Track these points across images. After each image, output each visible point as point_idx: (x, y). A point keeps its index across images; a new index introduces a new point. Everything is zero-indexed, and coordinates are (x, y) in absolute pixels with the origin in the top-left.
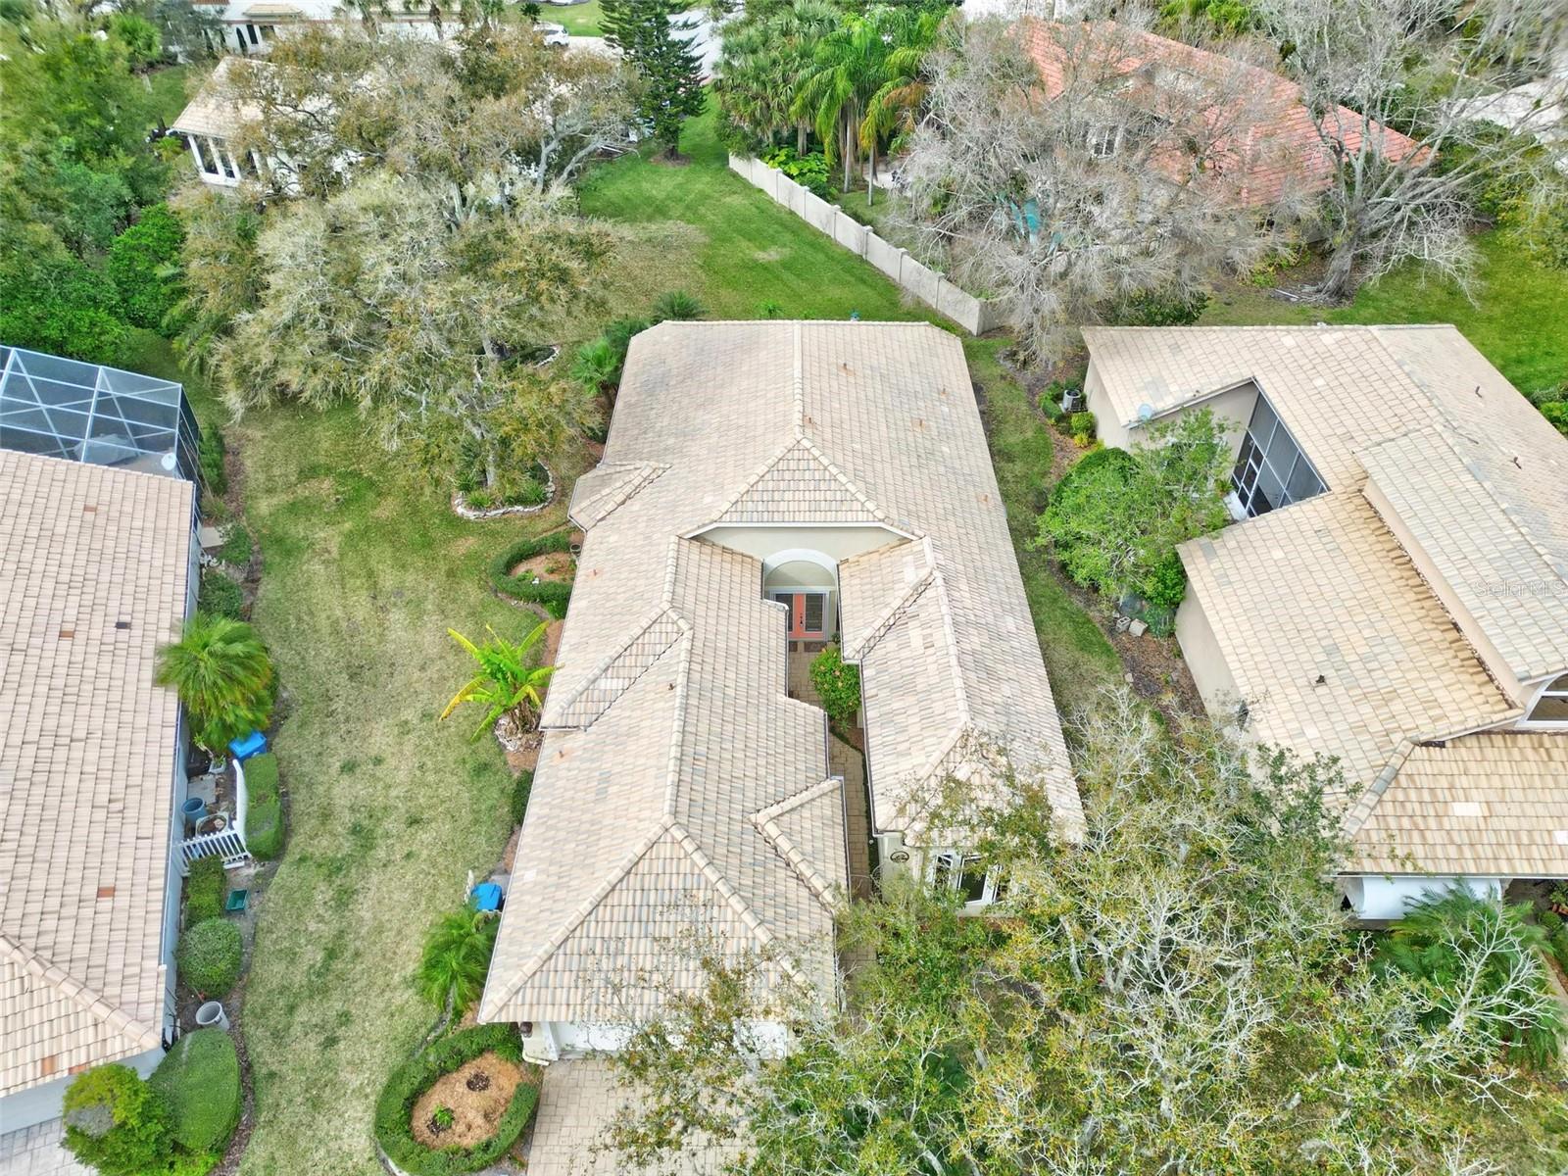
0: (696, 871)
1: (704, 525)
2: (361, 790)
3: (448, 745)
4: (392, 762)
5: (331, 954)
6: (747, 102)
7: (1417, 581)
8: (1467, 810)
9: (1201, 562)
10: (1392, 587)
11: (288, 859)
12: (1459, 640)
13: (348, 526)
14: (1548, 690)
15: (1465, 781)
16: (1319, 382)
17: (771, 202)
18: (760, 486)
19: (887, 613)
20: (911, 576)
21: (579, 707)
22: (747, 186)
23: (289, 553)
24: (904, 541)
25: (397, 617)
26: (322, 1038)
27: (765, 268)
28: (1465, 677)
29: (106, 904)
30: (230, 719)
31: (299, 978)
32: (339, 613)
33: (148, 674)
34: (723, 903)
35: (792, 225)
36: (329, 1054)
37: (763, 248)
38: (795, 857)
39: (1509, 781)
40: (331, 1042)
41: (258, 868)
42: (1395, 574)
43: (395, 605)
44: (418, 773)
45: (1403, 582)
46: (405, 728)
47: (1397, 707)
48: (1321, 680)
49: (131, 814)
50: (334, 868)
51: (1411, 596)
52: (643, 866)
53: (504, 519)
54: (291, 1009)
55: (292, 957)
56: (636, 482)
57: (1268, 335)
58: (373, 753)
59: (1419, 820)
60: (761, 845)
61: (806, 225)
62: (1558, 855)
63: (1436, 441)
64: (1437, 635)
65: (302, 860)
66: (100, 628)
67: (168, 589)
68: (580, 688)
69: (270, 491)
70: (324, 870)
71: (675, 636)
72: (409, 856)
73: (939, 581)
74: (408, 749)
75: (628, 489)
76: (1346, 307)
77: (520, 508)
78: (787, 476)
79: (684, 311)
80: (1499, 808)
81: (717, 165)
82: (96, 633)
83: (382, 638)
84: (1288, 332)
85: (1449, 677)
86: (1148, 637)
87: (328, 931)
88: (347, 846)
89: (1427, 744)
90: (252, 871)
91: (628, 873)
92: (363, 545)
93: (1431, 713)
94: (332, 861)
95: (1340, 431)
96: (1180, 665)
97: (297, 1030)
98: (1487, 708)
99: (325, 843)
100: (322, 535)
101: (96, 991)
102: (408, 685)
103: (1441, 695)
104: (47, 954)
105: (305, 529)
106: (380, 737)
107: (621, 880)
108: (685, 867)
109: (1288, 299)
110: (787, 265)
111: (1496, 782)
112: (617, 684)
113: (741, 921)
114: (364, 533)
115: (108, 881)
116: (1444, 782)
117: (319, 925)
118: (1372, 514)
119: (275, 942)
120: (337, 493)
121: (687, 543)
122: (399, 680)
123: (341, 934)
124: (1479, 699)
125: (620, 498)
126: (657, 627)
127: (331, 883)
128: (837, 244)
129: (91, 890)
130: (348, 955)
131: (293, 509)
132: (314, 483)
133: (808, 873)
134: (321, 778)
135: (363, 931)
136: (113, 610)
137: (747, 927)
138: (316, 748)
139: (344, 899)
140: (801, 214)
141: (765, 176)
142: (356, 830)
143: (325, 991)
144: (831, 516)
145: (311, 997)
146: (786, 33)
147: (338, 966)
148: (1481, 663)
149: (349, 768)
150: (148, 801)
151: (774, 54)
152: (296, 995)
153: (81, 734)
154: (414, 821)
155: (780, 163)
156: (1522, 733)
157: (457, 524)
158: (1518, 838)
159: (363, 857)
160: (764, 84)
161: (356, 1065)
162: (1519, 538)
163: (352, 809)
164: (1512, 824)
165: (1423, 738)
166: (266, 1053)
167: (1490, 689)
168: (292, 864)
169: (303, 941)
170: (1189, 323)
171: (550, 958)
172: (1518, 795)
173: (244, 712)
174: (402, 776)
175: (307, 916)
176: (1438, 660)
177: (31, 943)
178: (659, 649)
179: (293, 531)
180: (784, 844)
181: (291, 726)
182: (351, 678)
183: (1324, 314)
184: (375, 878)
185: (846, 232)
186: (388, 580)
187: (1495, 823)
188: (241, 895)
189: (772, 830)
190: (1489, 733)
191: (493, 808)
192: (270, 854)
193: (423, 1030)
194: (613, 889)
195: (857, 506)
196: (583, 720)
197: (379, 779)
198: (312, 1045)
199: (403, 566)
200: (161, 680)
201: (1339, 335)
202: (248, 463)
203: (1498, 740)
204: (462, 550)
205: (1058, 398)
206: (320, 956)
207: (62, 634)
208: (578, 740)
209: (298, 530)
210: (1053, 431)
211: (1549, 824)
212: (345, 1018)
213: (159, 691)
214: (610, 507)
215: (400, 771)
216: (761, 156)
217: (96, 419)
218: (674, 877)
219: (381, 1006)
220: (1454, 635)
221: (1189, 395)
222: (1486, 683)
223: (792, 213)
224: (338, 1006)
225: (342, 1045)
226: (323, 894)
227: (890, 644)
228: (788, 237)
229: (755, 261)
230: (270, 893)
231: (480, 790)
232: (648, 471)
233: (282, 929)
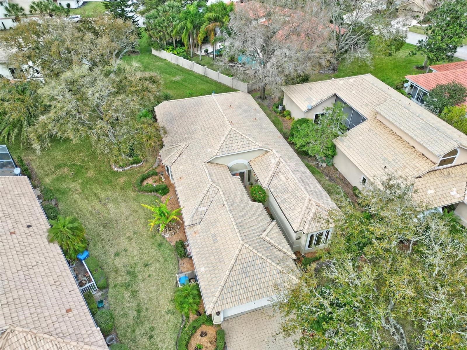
0: (255, 254)
1: (212, 158)
2: (124, 260)
3: (146, 240)
4: (130, 250)
5: (139, 311)
6: (157, 33)
7: (399, 138)
8: (431, 192)
9: (341, 144)
10: (393, 141)
11: (110, 287)
12: (416, 150)
13: (80, 181)
14: (441, 158)
15: (428, 185)
17: (170, 63)
18: (225, 143)
19: (271, 172)
20: (273, 161)
21: (195, 218)
22: (160, 59)
23: (63, 193)
24: (267, 152)
25: (110, 205)
26: (148, 337)
27: (177, 82)
28: (421, 159)
29: (70, 314)
30: (77, 248)
31: (132, 322)
32: (90, 208)
33: (45, 240)
34: (265, 261)
36: (152, 341)
37: (174, 77)
38: (277, 245)
39: (438, 183)
40: (151, 337)
41: (101, 293)
42: (393, 137)
43: (108, 202)
44: (140, 251)
45: (396, 139)
46: (130, 239)
47: (407, 170)
48: (385, 167)
49: (63, 284)
50: (127, 286)
51: (399, 142)
52: (240, 257)
53: (131, 169)
54: (134, 331)
55: (126, 316)
56: (181, 149)
57: (335, 82)
58: (123, 248)
59: (422, 197)
60: (266, 243)
61: (184, 68)
62: (453, 198)
64: (410, 150)
65: (115, 286)
66: (22, 229)
67: (37, 212)
68: (194, 212)
69: (47, 175)
70: (124, 287)
71: (216, 191)
72: (149, 276)
73: (282, 161)
74: (134, 244)
75: (179, 152)
76: (336, 73)
77: (135, 165)
78: (231, 139)
80: (438, 190)
81: (148, 53)
82: (22, 231)
83: (109, 213)
84: (340, 80)
85: (417, 160)
86: (327, 167)
87: (134, 305)
88: (128, 278)
89: (418, 178)
90: (100, 294)
91: (236, 260)
92: (88, 186)
93: (416, 170)
94: (125, 284)
96: (338, 173)
97: (138, 337)
98: (429, 165)
99: (120, 279)
100: (73, 185)
101: (82, 341)
102: (124, 225)
103: (417, 165)
105: (66, 185)
106: (123, 243)
107: (235, 263)
108: (252, 254)
109: (322, 73)
110: (184, 80)
111: (435, 183)
112: (204, 209)
113: (272, 265)
114: (87, 182)
115: (68, 307)
116: (424, 186)
117: (130, 304)
118: (381, 123)
119: (118, 313)
120: (71, 171)
121: (207, 164)
122: (121, 225)
123: (139, 305)
124: (427, 164)
125: (178, 155)
126: (211, 190)
127: (128, 290)
128: (196, 73)
129: (64, 311)
130: (144, 310)
131: (58, 179)
132: (61, 170)
133: (281, 248)
134: (109, 260)
135: (146, 302)
136: (23, 222)
137: (274, 266)
138: (103, 251)
139: (134, 294)
140: (181, 65)
141: (167, 55)
142: (128, 273)
143: (142, 323)
144: (247, 148)
145: (138, 326)
146: (165, 11)
147: (143, 314)
148: (423, 155)
149: (117, 255)
150: (67, 279)
152: (133, 326)
153: (34, 264)
154: (146, 265)
155: (171, 51)
156: (437, 170)
157: (116, 173)
158: (443, 196)
159: (135, 280)
161: (163, 341)
163: (124, 267)
164: (441, 193)
165: (417, 176)
166: (132, 346)
167: (428, 161)
168: (112, 288)
169: (127, 310)
172: (440, 186)
173: (81, 245)
174: (136, 253)
175: (125, 302)
176: (413, 156)
177: (54, 333)
178: (213, 196)
179: (62, 186)
180: (272, 242)
181: (91, 246)
182: (104, 227)
183: (332, 75)
184: (142, 285)
185: (199, 69)
186: (102, 195)
187: (438, 193)
188: (101, 302)
189: (268, 239)
190: (430, 172)
191: (169, 255)
192: (104, 288)
193: (179, 325)
194: (233, 266)
195: (253, 144)
196: (198, 221)
197: (129, 256)
198: (145, 340)
199: (105, 190)
200: (51, 241)
201: (354, 79)
202: (34, 167)
203: (432, 173)
204: (122, 181)
205: (277, 107)
206: (135, 313)
207: (11, 233)
208: (198, 228)
209: (63, 186)
210: (279, 117)
211: (449, 191)
212: (152, 329)
213: (52, 244)
215: (134, 250)
216: (164, 49)
218: (249, 258)
219: (162, 322)
220: (414, 149)
221: (319, 101)
222: (426, 160)
223: (178, 65)
224: (148, 326)
225: (155, 337)
226: (127, 294)
228: (180, 72)
229: (174, 80)
230: (109, 299)
231: (163, 251)
232: (184, 145)
233: (119, 309)
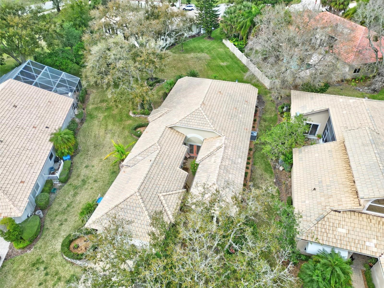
0: (140, 203)
1: (172, 125)
2: (87, 172)
3: (109, 166)
4: (96, 167)
5: (68, 206)
6: (227, 26)
7: (349, 168)
8: (342, 231)
9: (297, 154)
10: (342, 169)
11: (67, 184)
12: (354, 185)
13: (106, 114)
14: (371, 203)
15: (343, 223)
16: (345, 112)
17: (229, 51)
18: (187, 118)
19: (209, 152)
20: (218, 145)
21: (131, 162)
22: (225, 47)
23: (92, 118)
25: (109, 135)
26: (60, 223)
27: (222, 67)
28: (352, 196)
29: (21, 184)
30: (63, 151)
31: (60, 209)
32: (97, 133)
33: (49, 138)
34: (143, 212)
35: (233, 57)
36: (60, 227)
37: (223, 62)
38: (165, 205)
39: (356, 226)
40: (62, 224)
41: (61, 185)
42: (344, 165)
43: (109, 133)
44: (100, 171)
45: (345, 168)
46: (101, 160)
47: (331, 200)
48: (315, 189)
49: (34, 167)
50: (76, 188)
51: (346, 172)
52: (128, 200)
53: (139, 118)
54: (56, 216)
55: (60, 205)
56: (163, 113)
57: (336, 98)
58: (92, 165)
59: (327, 231)
60: (158, 201)
61: (236, 57)
62: (365, 248)
63: (365, 132)
64: (348, 183)
65: (70, 184)
66: (43, 127)
67: (60, 121)
68: (132, 158)
69: (93, 104)
70: (74, 188)
71: (156, 149)
72: (91, 188)
73: (223, 147)
74: (100, 165)
75: (161, 114)
76: (376, 94)
77: (144, 116)
78: (194, 116)
79: (194, 75)
80: (352, 232)
81: (220, 41)
82: (41, 128)
83: (104, 140)
84: (342, 97)
85: (347, 195)
86: (284, 171)
87: (69, 201)
88: (80, 183)
89: (335, 211)
90: (60, 185)
91: (125, 201)
92: (107, 119)
93: (339, 203)
94: (76, 186)
95: (344, 126)
96: (290, 179)
97: (56, 220)
98: (354, 205)
99: (76, 182)
100: (100, 115)
101: (13, 202)
102: (105, 151)
103: (343, 199)
104: (6, 192)
105: (97, 113)
106: (95, 161)
107: (123, 202)
108: (137, 202)
109: (359, 90)
110: (227, 67)
111: (353, 225)
112: (141, 158)
113: (146, 217)
114: (109, 116)
115: (23, 180)
116: (337, 222)
117: (68, 199)
118: (344, 148)
119: (58, 201)
120: (107, 106)
121: (167, 128)
122: (104, 149)
123: (72, 202)
124: (353, 202)
125: (159, 116)
126: (153, 147)
127: (74, 191)
128: (242, 63)
129: (19, 181)
130: (72, 207)
131: (96, 109)
132: (103, 103)
133: (167, 210)
134: (80, 168)
135: (76, 202)
136: (46, 124)
137: (147, 219)
138: (82, 161)
139: (75, 195)
140: (236, 55)
141: (229, 44)
142: (83, 180)
143: (64, 213)
144: (202, 127)
145: (61, 214)
146: (240, 9)
147: (69, 209)
148: (357, 192)
149: (87, 167)
150: (39, 165)
151: (236, 15)
152: (58, 213)
153: (30, 148)
154: (95, 181)
155: (233, 42)
156: (364, 213)
157: (129, 117)
158: (355, 241)
159: (82, 186)
160: (232, 22)
161: (64, 231)
162: (376, 161)
163: (84, 176)
164: (354, 237)
165: (334, 209)
166: (48, 224)
167: (357, 200)
168: (68, 185)
169: (64, 202)
170: (322, 93)
171: (103, 216)
172: (358, 230)
173: (66, 151)
174: (97, 171)
175: (67, 196)
176: (346, 189)
178: (152, 152)
179: (94, 113)
180: (164, 202)
181: (78, 155)
182: (94, 147)
183: (368, 95)
184: (83, 192)
185: (244, 60)
186: (110, 127)
187: (349, 236)
188: (55, 189)
189: (162, 198)
190: (354, 212)
192: (64, 182)
193: (80, 226)
194: (120, 204)
196: (131, 165)
197: (92, 170)
198: (57, 224)
199: (114, 125)
200: (51, 140)
202: (91, 97)
203: (356, 214)
204: (128, 123)
205: (283, 108)
206: (66, 206)
207: (34, 127)
208: (129, 169)
209: (95, 113)
210: (279, 116)
211: (365, 239)
212: (66, 220)
213: (50, 142)
214: (156, 118)
215: (97, 169)
216: (229, 40)
217: (59, 83)
218: (134, 204)
219: (74, 219)
220: (353, 184)
221: (311, 111)
222: (356, 198)
223: (234, 54)
224: (66, 217)
225: (63, 226)
226: (72, 193)
227: (207, 160)
228: (230, 60)
229: (220, 65)
230: (61, 190)
231: (111, 177)
233: (61, 198)
